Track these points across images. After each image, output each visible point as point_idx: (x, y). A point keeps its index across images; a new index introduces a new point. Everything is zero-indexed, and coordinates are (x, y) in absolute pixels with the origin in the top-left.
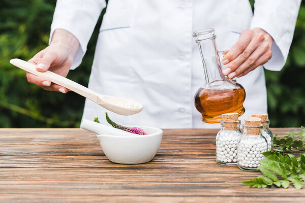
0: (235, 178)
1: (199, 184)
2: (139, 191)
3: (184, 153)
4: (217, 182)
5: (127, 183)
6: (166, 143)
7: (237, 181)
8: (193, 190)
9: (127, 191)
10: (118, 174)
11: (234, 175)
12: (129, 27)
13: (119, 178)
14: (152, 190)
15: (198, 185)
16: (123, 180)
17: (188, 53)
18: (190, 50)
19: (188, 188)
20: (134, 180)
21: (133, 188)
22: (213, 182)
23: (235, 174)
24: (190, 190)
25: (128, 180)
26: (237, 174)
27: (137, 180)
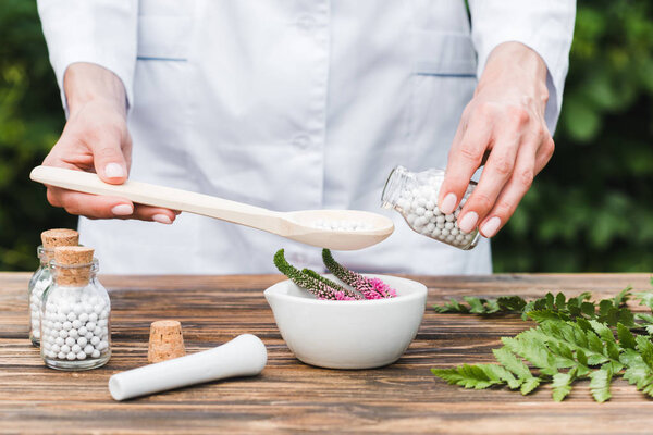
0: (299, 393)
1: (207, 406)
2: (53, 423)
3: (205, 331)
4: (254, 402)
5: (34, 403)
6: (175, 309)
7: (301, 400)
8: (184, 422)
9: (24, 423)
10: (26, 383)
11: (299, 387)
12: (184, 60)
13: (24, 390)
14: (86, 423)
15: (201, 410)
16: (28, 397)
17: (316, 132)
18: (320, 125)
19: (174, 418)
20: (53, 398)
21: (42, 418)
22: (244, 402)
23: (304, 382)
24: (179, 422)
25: (42, 397)
26: (310, 382)
27: (61, 398)
